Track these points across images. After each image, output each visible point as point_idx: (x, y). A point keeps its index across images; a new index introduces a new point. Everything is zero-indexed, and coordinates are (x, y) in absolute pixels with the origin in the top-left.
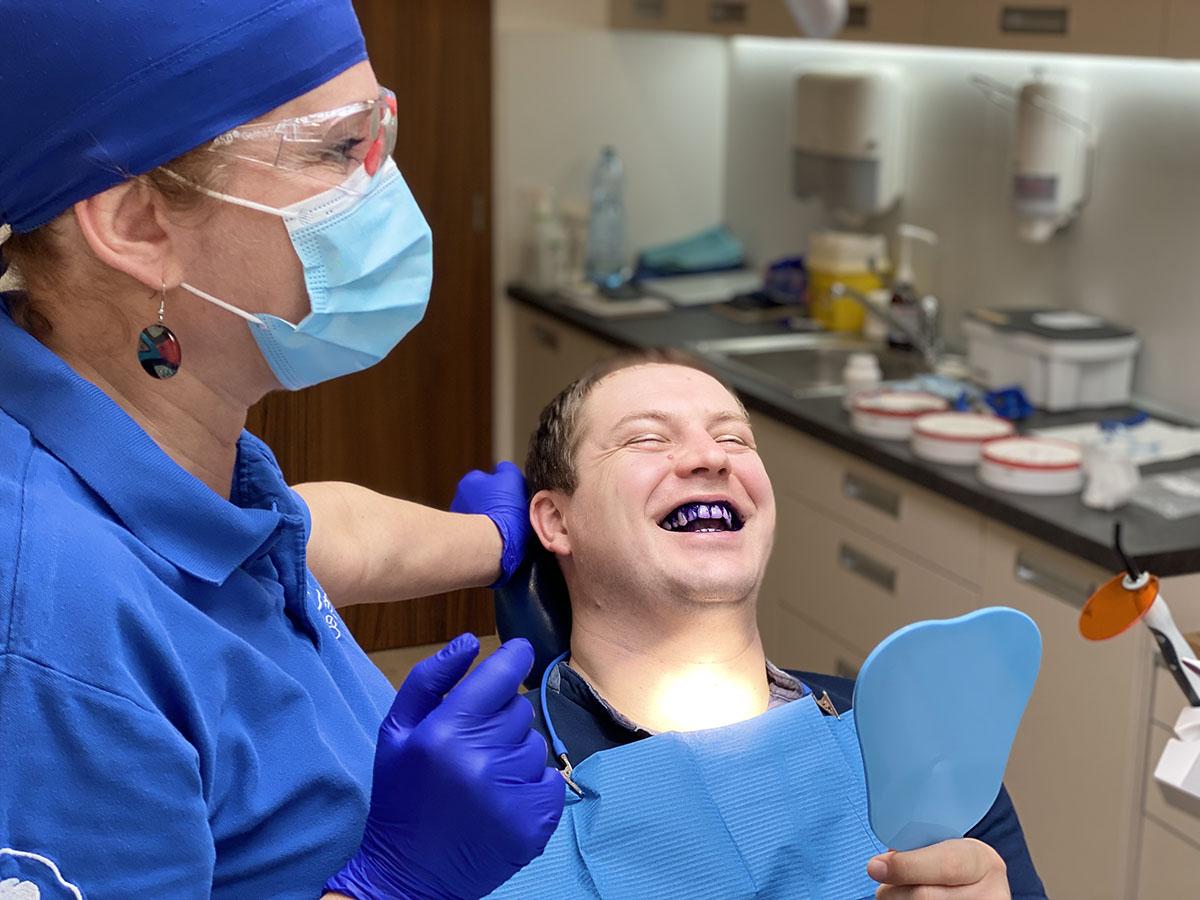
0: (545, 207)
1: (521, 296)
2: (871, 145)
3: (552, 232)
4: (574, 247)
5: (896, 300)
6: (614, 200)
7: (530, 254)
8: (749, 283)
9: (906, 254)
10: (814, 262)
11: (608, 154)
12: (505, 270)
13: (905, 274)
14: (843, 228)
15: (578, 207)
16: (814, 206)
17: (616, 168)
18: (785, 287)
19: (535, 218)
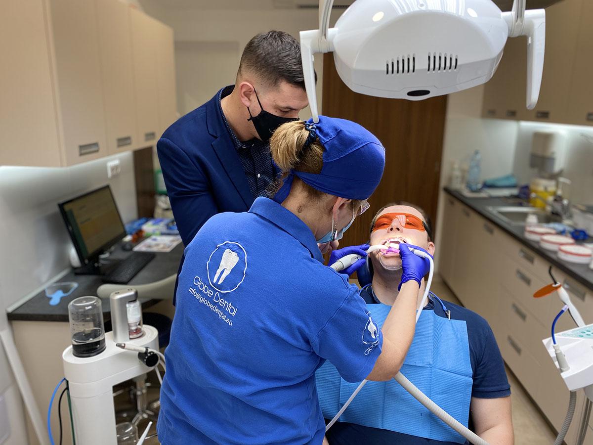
0: (456, 166)
1: (447, 190)
2: (553, 153)
3: (457, 173)
4: (463, 178)
5: (555, 200)
6: (478, 166)
7: (450, 179)
8: (515, 192)
9: (560, 186)
10: (532, 187)
11: (477, 153)
12: (443, 183)
13: (559, 193)
14: (543, 177)
15: (466, 166)
16: (536, 171)
17: (478, 157)
18: (524, 194)
19: (452, 169)
